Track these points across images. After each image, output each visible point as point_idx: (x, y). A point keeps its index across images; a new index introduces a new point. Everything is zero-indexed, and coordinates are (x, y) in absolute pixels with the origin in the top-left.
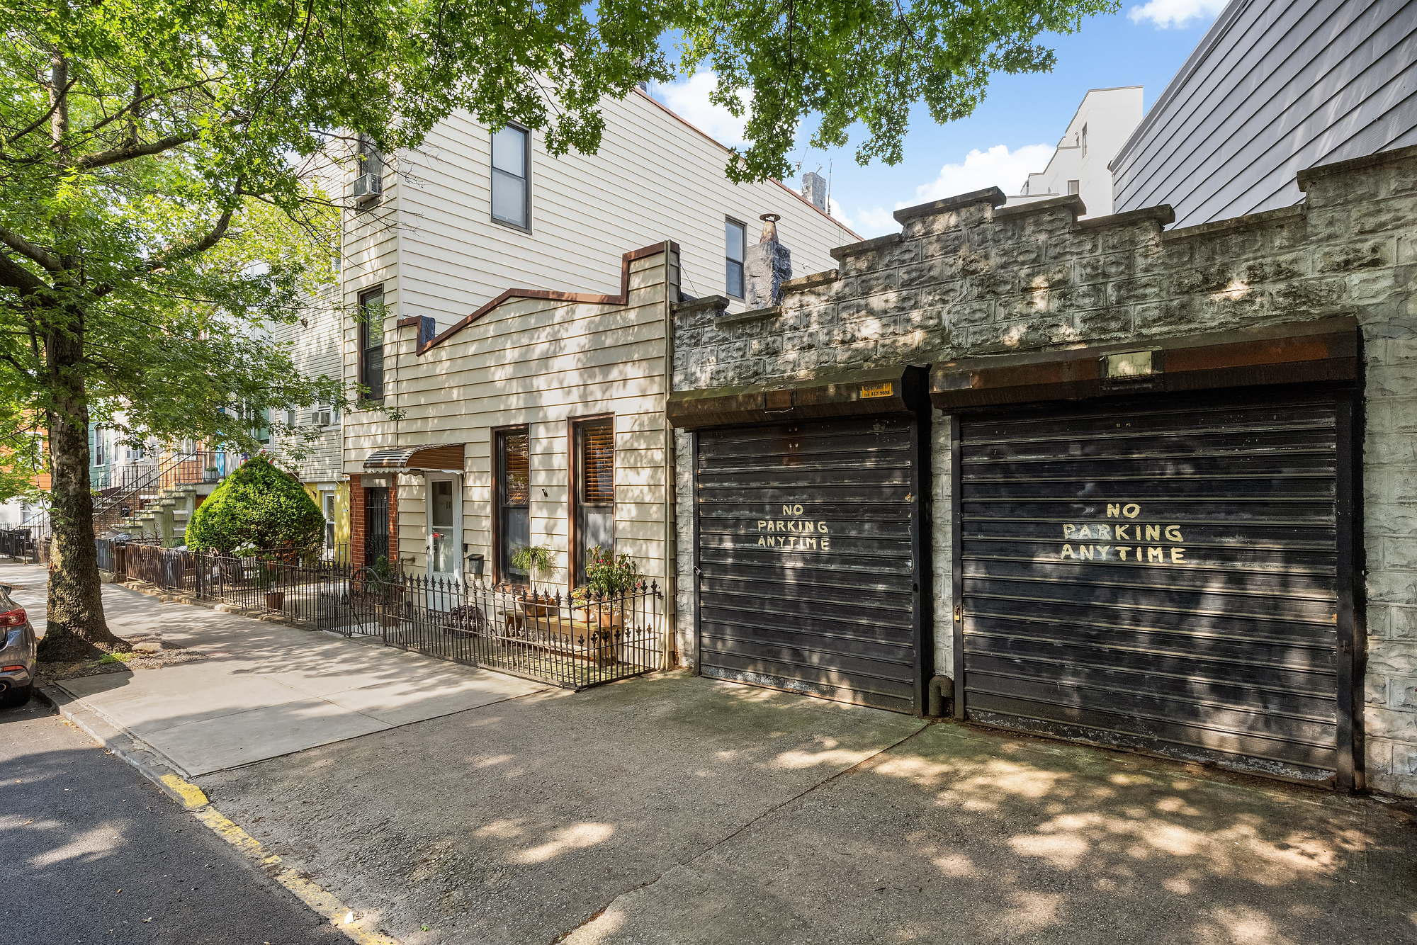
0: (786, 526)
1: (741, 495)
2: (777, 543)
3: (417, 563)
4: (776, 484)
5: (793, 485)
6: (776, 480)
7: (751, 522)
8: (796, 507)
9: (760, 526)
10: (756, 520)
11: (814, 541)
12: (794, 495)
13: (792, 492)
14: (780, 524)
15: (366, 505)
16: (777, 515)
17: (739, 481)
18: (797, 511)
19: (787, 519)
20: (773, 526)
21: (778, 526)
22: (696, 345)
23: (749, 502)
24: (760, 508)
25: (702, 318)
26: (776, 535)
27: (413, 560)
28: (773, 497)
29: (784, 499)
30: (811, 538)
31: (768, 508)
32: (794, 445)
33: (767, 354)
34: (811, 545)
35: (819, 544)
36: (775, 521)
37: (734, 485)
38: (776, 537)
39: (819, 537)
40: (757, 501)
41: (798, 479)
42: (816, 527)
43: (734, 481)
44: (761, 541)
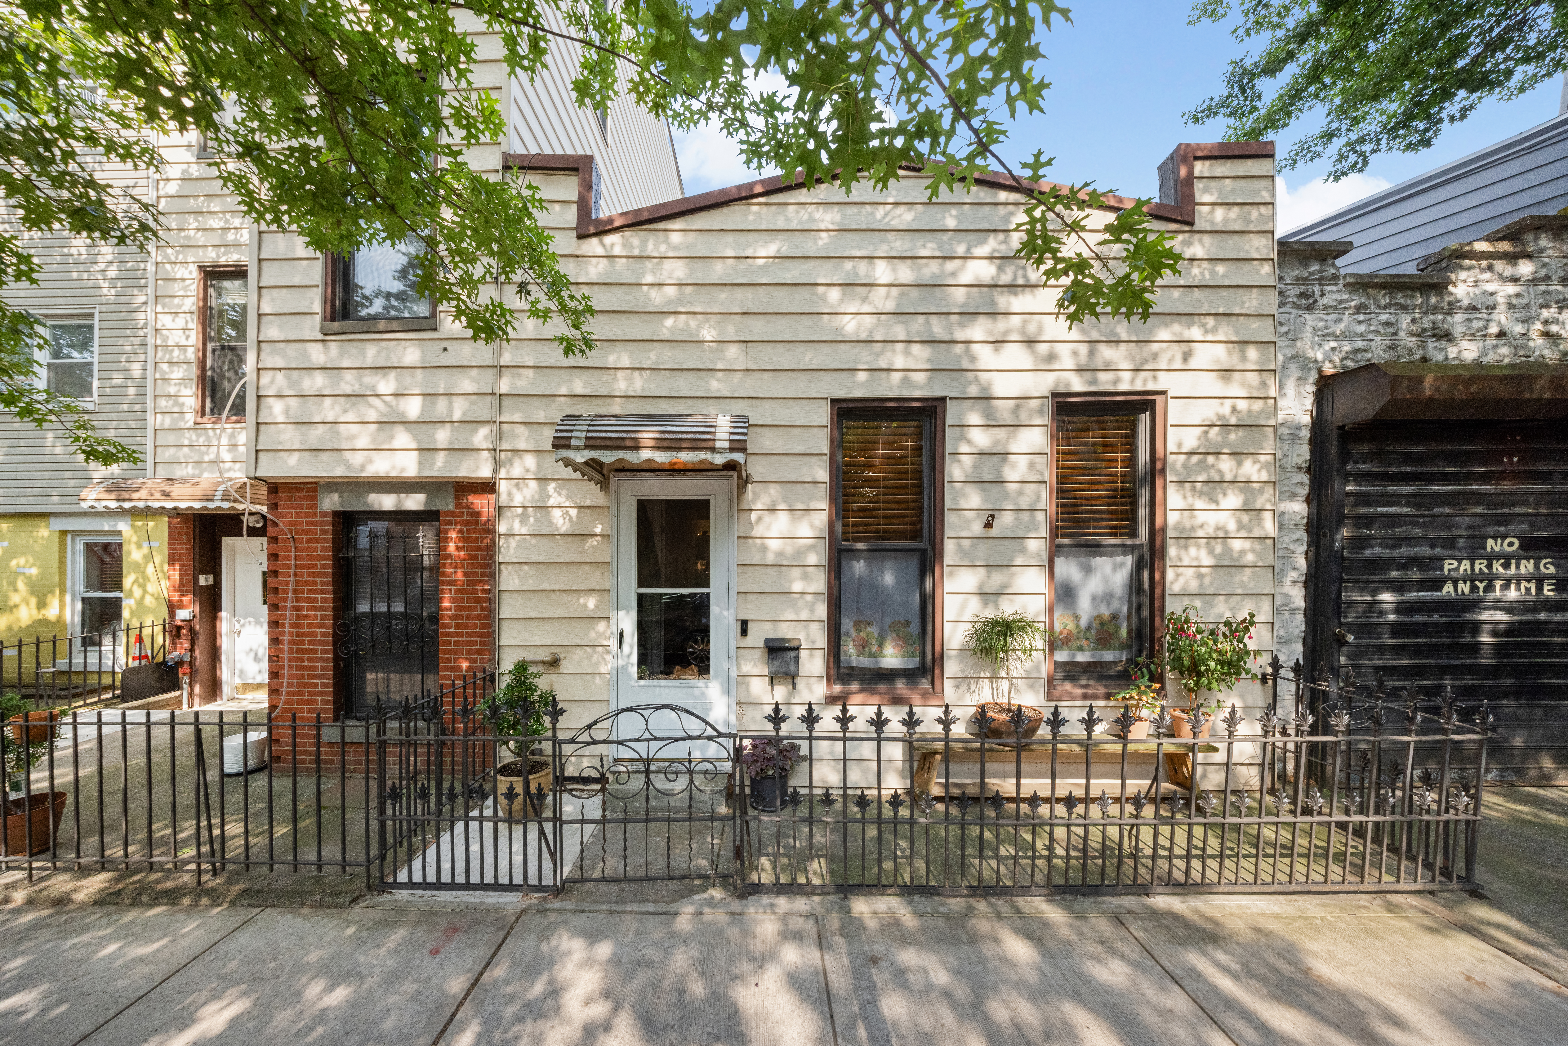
0: (1489, 566)
1: (1418, 525)
2: (1474, 588)
3: (565, 667)
4: (1479, 510)
5: (1507, 511)
6: (1479, 504)
7: (1435, 563)
8: (1508, 540)
9: (1447, 567)
10: (1442, 559)
11: (1533, 586)
12: (1506, 524)
13: (1504, 520)
14: (1480, 565)
15: (337, 549)
16: (1476, 551)
17: (1417, 506)
18: (1511, 545)
19: (1491, 558)
20: (1468, 567)
21: (1477, 567)
22: (1310, 308)
23: (1432, 535)
24: (1450, 543)
25: (1321, 271)
26: (1471, 579)
27: (554, 663)
28: (1470, 527)
29: (1490, 530)
30: (1529, 581)
31: (1461, 542)
32: (1510, 459)
33: (1434, 336)
34: (1528, 590)
35: (1539, 589)
36: (1472, 560)
37: (1406, 511)
38: (1472, 582)
39: (1540, 581)
40: (1445, 534)
41: (1512, 504)
42: (1537, 567)
43: (1407, 505)
44: (1448, 588)
